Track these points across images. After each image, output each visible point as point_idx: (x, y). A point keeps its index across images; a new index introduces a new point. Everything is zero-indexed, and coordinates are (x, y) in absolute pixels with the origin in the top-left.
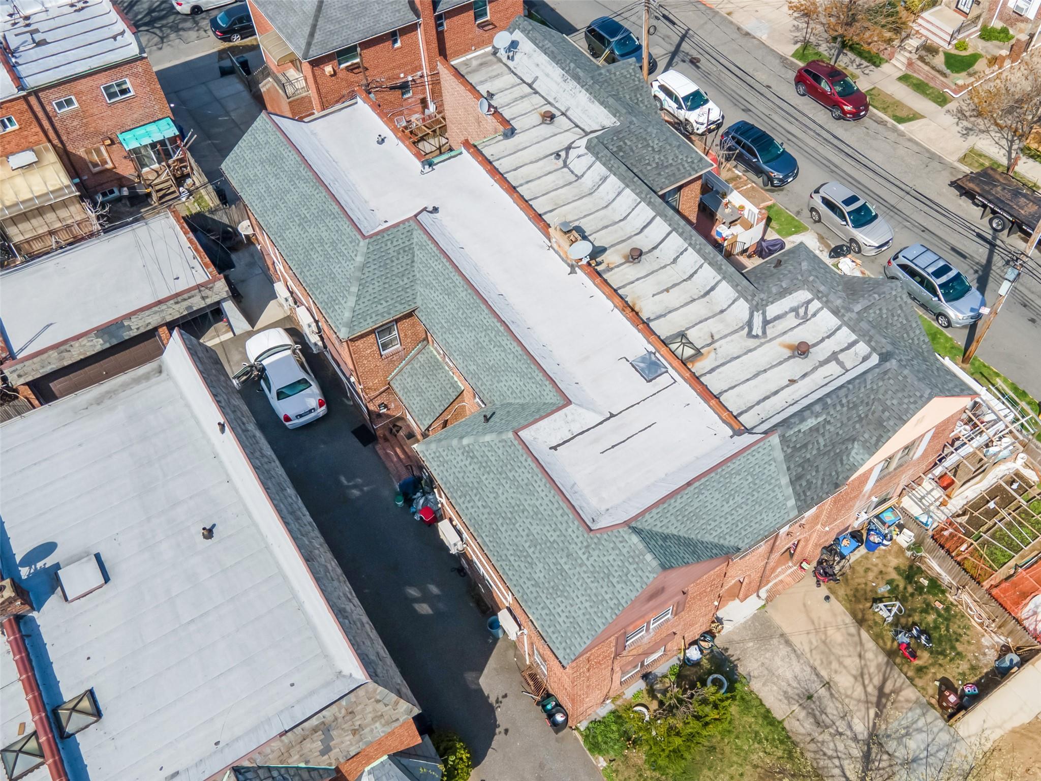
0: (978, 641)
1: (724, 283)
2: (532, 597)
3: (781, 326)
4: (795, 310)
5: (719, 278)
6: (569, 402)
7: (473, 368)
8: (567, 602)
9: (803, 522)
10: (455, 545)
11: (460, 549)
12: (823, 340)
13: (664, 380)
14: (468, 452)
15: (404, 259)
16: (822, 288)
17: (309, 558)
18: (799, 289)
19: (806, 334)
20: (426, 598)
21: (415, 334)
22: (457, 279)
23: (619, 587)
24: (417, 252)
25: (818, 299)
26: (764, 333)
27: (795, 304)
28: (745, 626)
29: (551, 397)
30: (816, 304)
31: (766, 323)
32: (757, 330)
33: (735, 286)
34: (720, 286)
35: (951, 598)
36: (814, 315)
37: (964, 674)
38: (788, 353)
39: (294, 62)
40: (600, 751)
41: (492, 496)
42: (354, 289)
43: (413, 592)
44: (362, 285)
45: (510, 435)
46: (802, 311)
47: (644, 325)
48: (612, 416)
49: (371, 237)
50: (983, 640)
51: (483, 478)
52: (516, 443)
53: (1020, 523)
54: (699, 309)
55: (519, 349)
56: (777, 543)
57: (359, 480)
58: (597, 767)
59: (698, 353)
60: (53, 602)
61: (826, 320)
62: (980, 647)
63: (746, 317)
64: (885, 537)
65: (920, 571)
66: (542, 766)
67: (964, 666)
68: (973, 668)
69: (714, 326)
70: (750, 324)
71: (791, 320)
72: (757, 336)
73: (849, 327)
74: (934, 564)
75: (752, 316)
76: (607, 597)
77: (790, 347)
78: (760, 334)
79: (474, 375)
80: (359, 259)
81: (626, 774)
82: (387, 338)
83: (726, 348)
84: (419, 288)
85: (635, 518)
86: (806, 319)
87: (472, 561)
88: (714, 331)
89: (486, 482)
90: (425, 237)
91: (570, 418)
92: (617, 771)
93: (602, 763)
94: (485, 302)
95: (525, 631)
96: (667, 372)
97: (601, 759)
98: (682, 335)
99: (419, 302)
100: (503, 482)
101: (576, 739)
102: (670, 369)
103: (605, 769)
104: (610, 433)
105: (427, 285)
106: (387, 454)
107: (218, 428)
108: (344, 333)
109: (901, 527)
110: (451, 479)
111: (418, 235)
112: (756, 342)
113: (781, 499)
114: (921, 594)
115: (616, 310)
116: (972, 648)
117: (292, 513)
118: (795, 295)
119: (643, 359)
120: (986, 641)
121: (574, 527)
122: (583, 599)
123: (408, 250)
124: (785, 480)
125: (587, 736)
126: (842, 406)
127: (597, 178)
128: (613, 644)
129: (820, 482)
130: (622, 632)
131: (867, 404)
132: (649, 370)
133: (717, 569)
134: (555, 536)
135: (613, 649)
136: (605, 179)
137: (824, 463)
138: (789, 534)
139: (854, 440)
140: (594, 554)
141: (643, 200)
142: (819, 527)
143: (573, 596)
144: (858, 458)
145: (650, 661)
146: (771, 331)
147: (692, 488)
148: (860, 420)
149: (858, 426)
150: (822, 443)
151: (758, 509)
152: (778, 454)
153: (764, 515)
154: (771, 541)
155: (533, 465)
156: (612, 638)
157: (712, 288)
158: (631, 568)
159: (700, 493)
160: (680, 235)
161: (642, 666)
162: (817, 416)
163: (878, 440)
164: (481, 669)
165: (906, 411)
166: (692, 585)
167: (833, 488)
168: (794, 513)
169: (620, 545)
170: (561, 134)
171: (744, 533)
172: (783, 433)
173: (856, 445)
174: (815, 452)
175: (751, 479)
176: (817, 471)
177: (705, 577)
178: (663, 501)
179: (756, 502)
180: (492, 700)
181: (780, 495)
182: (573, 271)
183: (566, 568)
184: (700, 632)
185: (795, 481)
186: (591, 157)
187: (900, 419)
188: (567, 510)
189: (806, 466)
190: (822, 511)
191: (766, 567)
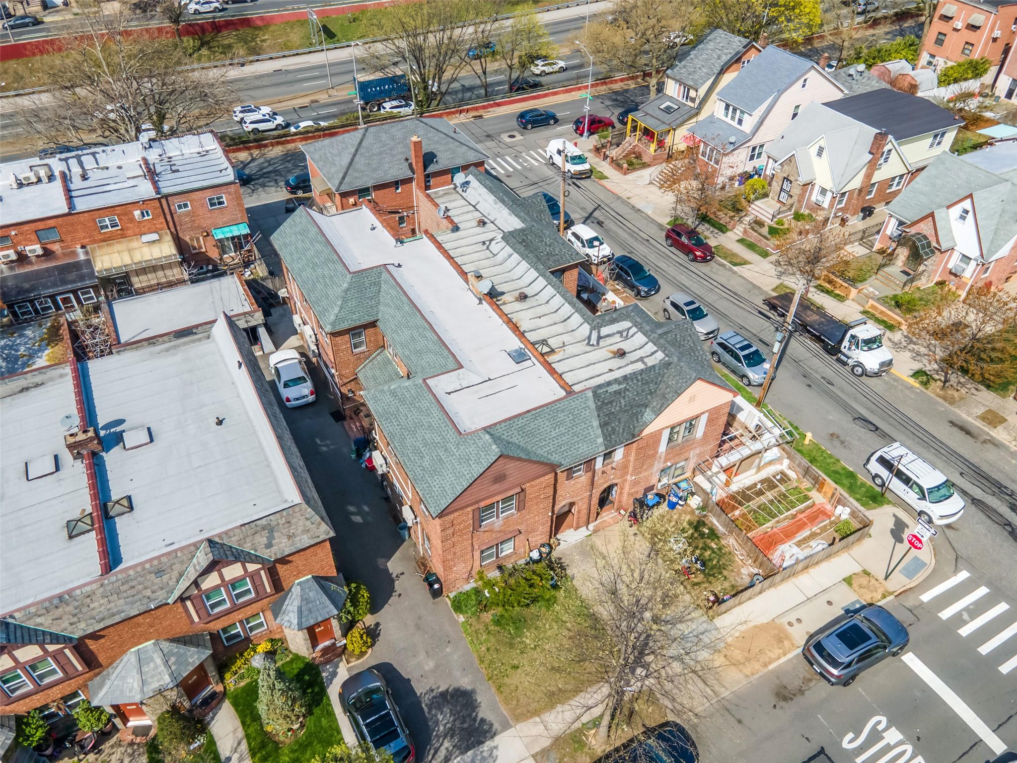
0: (739, 570)
1: (576, 314)
2: (419, 477)
3: (609, 341)
4: (619, 332)
5: (573, 311)
6: (461, 367)
7: (407, 353)
8: (440, 478)
9: (614, 465)
10: (381, 466)
11: (385, 470)
12: (636, 350)
13: (528, 363)
14: (393, 393)
15: (374, 289)
16: (638, 320)
17: (279, 438)
18: (624, 320)
19: (626, 346)
20: (360, 513)
21: (376, 340)
22: (404, 299)
23: (473, 466)
24: (383, 286)
25: (636, 326)
26: (598, 343)
27: (621, 329)
28: (576, 546)
29: (451, 364)
30: (634, 329)
31: (600, 338)
32: (593, 341)
33: (583, 316)
34: (574, 316)
35: (723, 542)
36: (632, 336)
37: (725, 589)
38: (612, 355)
39: (330, 195)
40: (461, 612)
41: (404, 418)
42: (339, 303)
43: (352, 509)
44: (345, 300)
45: (421, 381)
46: (625, 334)
47: (521, 335)
48: (490, 379)
49: (354, 273)
50: (742, 570)
51: (400, 408)
52: (423, 385)
53: (779, 501)
54: (559, 328)
55: (436, 337)
56: (596, 478)
57: (328, 442)
58: (457, 622)
59: (552, 351)
60: (116, 450)
61: (640, 338)
62: (739, 573)
63: (588, 334)
64: (680, 498)
65: (704, 524)
67: (727, 585)
68: (733, 586)
69: (566, 338)
70: (589, 338)
71: (617, 338)
72: (593, 345)
73: (653, 342)
74: (715, 521)
75: (591, 333)
76: (465, 473)
77: (612, 352)
78: (595, 344)
79: (408, 357)
80: (345, 285)
81: (477, 627)
82: (357, 340)
83: (570, 350)
84: (381, 308)
85: (490, 426)
86: (627, 338)
87: (393, 483)
88: (565, 341)
89: (402, 410)
90: (389, 276)
91: (461, 376)
92: (471, 625)
93: (462, 618)
94: (419, 311)
95: (418, 519)
96: (530, 359)
97: (461, 616)
98: (544, 342)
99: (380, 316)
100: (412, 409)
101: (447, 603)
102: (533, 358)
103: (463, 622)
104: (486, 388)
105: (387, 305)
106: (351, 428)
107: (237, 364)
108: (328, 329)
109: (693, 494)
111: (385, 275)
112: (592, 348)
113: (593, 436)
114: (702, 538)
115: (503, 324)
116: (734, 574)
117: (275, 417)
118: (621, 323)
119: (516, 351)
120: (744, 571)
121: (451, 433)
122: (450, 476)
123: (378, 284)
124: (596, 423)
125: (454, 601)
126: (638, 380)
127: (506, 255)
128: (470, 516)
129: (621, 431)
130: (476, 506)
131: (656, 383)
132: (519, 357)
133: (547, 477)
134: (439, 439)
135: (471, 522)
136: (510, 256)
137: (624, 418)
138: (603, 472)
139: (646, 407)
140: (462, 448)
141: (532, 267)
142: (629, 477)
143: (445, 474)
144: (648, 418)
145: (503, 554)
146: (602, 343)
147: (530, 414)
148: (651, 393)
149: (649, 397)
150: (623, 404)
151: (576, 439)
152: (591, 404)
153: (580, 445)
154: (590, 474)
155: (432, 398)
156: (469, 509)
157: (569, 318)
158: (482, 454)
159: (535, 419)
160: (553, 287)
161: (497, 557)
162: (620, 384)
163: (661, 406)
164: (389, 557)
165: (680, 388)
166: (528, 484)
167: (631, 437)
168: (602, 448)
169: (477, 441)
170: (489, 232)
171: (565, 454)
172: (595, 390)
173: (648, 410)
174: (618, 408)
175: (571, 417)
176: (619, 422)
177: (538, 481)
178: (510, 419)
179: (575, 434)
180: (394, 576)
181: (592, 433)
182: (480, 303)
183: (443, 457)
184: (541, 542)
185: (603, 426)
186: (503, 244)
187: (677, 392)
188: (449, 423)
189: (611, 417)
190: (628, 461)
191: (590, 500)
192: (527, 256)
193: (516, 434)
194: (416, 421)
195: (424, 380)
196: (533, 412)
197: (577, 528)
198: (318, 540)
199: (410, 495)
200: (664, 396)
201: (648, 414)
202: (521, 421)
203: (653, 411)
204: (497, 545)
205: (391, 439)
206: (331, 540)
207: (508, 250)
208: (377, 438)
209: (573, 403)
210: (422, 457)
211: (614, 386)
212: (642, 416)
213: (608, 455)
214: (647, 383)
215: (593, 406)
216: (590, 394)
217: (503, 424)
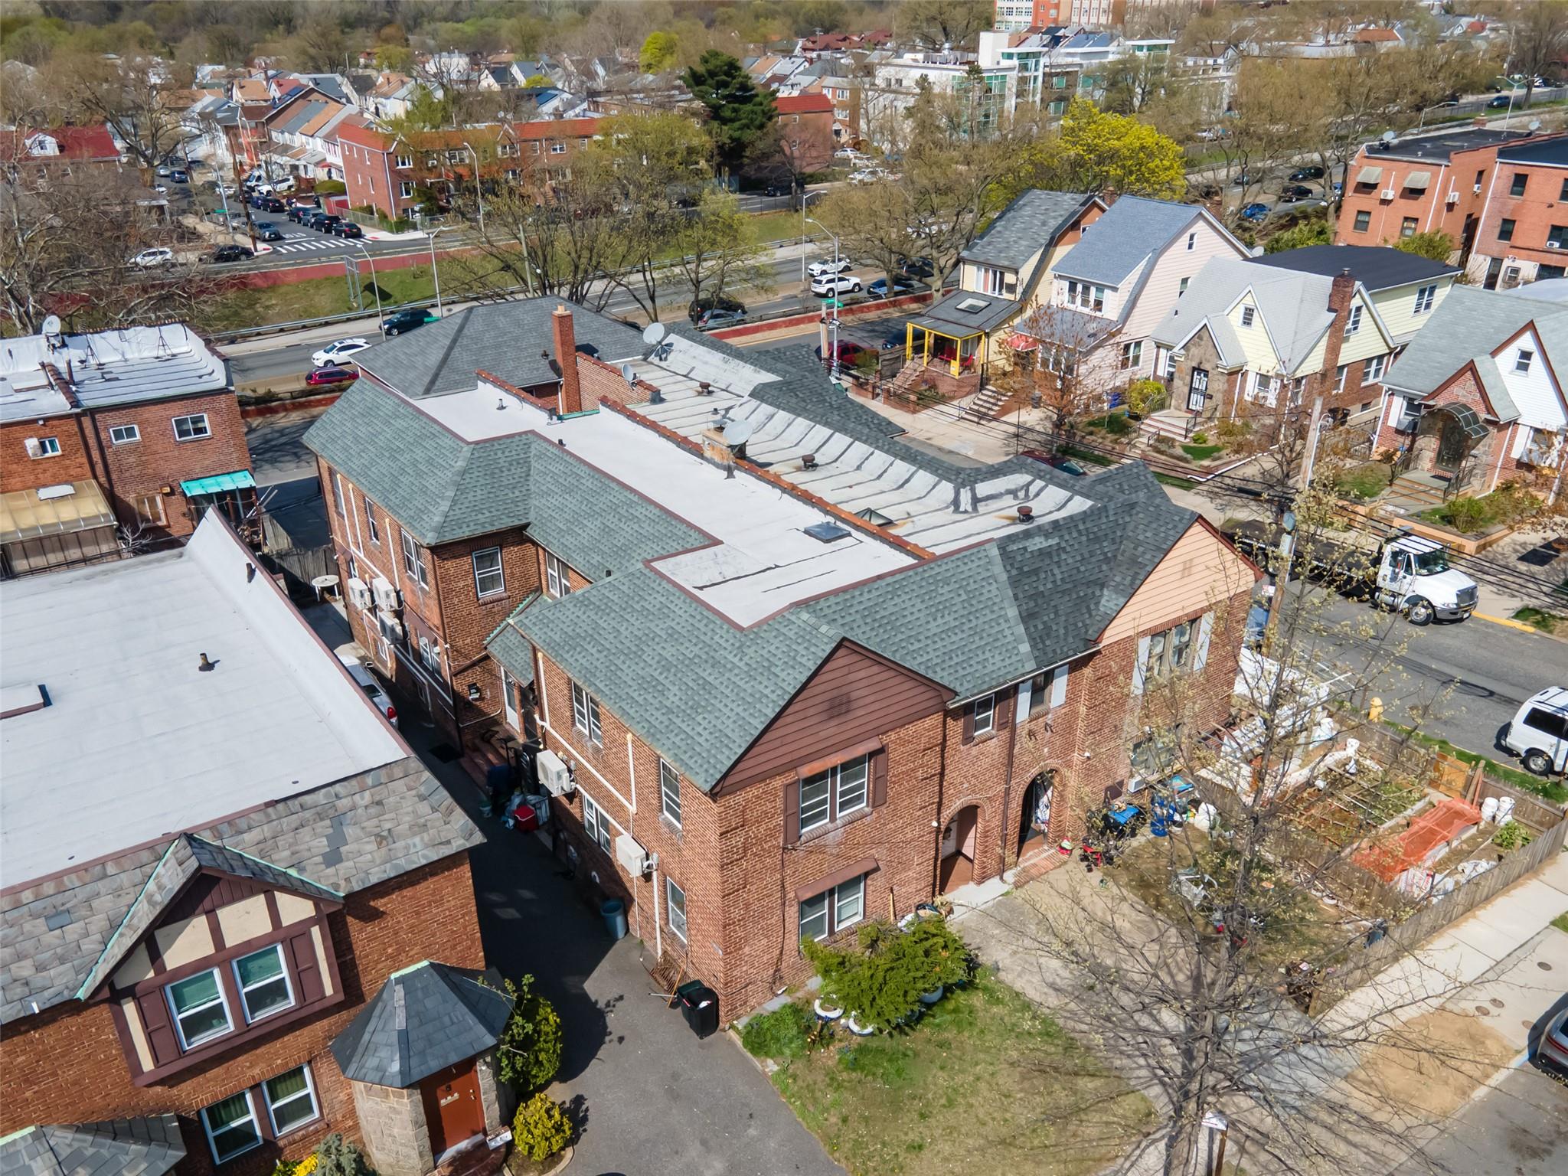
1: (921, 472)
3: (996, 504)
4: (1009, 492)
5: (914, 470)
6: (717, 542)
8: (711, 717)
9: (1050, 719)
11: (566, 786)
12: (1051, 512)
13: (848, 540)
14: (582, 602)
15: (518, 471)
16: (1044, 467)
18: (1016, 471)
20: (512, 902)
21: (524, 574)
23: (783, 674)
24: (534, 465)
25: (1041, 478)
26: (975, 509)
27: (1012, 486)
28: (987, 914)
29: (694, 541)
30: (1038, 484)
31: (976, 501)
32: (966, 506)
34: (916, 476)
35: (1284, 876)
36: (1038, 494)
38: (1008, 522)
40: (768, 1052)
41: (611, 637)
42: (450, 493)
43: (494, 897)
44: (461, 490)
45: (640, 565)
46: (1020, 492)
47: (824, 503)
48: (777, 567)
49: (477, 443)
50: (1343, 924)
51: (600, 622)
52: (646, 571)
54: (891, 497)
55: (657, 511)
56: (1016, 749)
58: (762, 1074)
59: (891, 523)
61: (1055, 494)
62: (1340, 931)
63: (951, 496)
66: (675, 1076)
67: (1319, 952)
69: (911, 508)
70: (956, 503)
71: (1009, 500)
72: (966, 512)
73: (1082, 495)
75: (957, 494)
76: (767, 692)
77: (1007, 518)
78: (970, 509)
80: (460, 464)
82: (486, 572)
83: (923, 521)
84: (534, 501)
85: (806, 602)
86: (1027, 499)
88: (910, 511)
89: (604, 625)
91: (721, 558)
93: (771, 1068)
95: (654, 860)
96: (849, 535)
97: (771, 1062)
98: (871, 512)
99: (533, 516)
100: (627, 617)
101: (731, 1043)
102: (854, 532)
103: (776, 1075)
104: (774, 578)
105: (545, 493)
106: (477, 765)
107: (246, 571)
108: (430, 539)
110: (557, 638)
112: (966, 516)
113: (1011, 638)
115: (785, 496)
118: (1011, 477)
119: (819, 526)
121: (720, 634)
122: (733, 705)
124: (1012, 612)
125: (748, 1033)
126: (1079, 531)
127: (763, 419)
128: (779, 803)
129: (1062, 631)
130: (792, 777)
131: (1113, 541)
132: (827, 535)
133: (929, 722)
134: (696, 650)
135: (781, 820)
136: (772, 416)
137: (1065, 604)
138: (1031, 734)
139: (1102, 586)
140: (750, 652)
141: (817, 422)
142: (1076, 757)
143: (720, 706)
144: (1111, 605)
145: (843, 926)
146: (982, 508)
147: (883, 583)
148: (1107, 561)
149: (1104, 567)
150: (1059, 577)
151: (979, 643)
152: (998, 569)
153: (988, 655)
154: (1005, 734)
155: (669, 587)
156: (778, 783)
157: (907, 481)
158: (800, 648)
159: (894, 594)
160: (865, 442)
161: (831, 932)
162: (1047, 536)
163: (1133, 582)
164: (587, 972)
165: (1166, 539)
166: (893, 736)
167: (1081, 645)
168: (1030, 665)
169: (785, 630)
170: (720, 401)
171: (962, 672)
172: (1004, 544)
173: (1105, 592)
174: (1049, 586)
175: (964, 597)
176: (1056, 613)
177: (911, 729)
178: (844, 590)
179: (975, 632)
180: (601, 1005)
181: (1007, 632)
182: (730, 475)
183: (710, 679)
184: (917, 900)
185: (1027, 618)
186: (755, 403)
187: (1159, 549)
188: (713, 617)
189: (1040, 601)
190: (1075, 714)
191: (1006, 804)
192: (805, 409)
193: (861, 622)
194: (640, 634)
195: (647, 563)
196: (890, 580)
197: (982, 879)
198: (446, 851)
199: (632, 809)
200: (1134, 561)
201: (1108, 600)
202: (866, 596)
203: (1117, 590)
204: (831, 892)
205: (586, 680)
206: (473, 855)
207: (766, 409)
208: (547, 725)
209: (963, 568)
210: (662, 693)
211: (1037, 540)
212: (1097, 603)
213: (1039, 690)
214: (1097, 539)
215: (1003, 577)
216: (995, 552)
217: (832, 600)
